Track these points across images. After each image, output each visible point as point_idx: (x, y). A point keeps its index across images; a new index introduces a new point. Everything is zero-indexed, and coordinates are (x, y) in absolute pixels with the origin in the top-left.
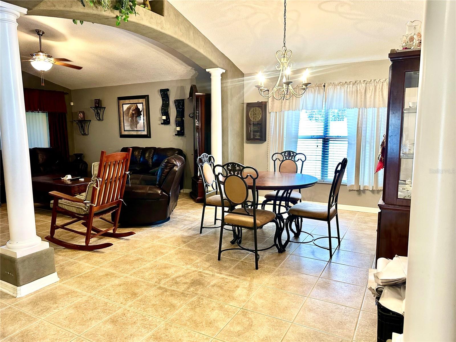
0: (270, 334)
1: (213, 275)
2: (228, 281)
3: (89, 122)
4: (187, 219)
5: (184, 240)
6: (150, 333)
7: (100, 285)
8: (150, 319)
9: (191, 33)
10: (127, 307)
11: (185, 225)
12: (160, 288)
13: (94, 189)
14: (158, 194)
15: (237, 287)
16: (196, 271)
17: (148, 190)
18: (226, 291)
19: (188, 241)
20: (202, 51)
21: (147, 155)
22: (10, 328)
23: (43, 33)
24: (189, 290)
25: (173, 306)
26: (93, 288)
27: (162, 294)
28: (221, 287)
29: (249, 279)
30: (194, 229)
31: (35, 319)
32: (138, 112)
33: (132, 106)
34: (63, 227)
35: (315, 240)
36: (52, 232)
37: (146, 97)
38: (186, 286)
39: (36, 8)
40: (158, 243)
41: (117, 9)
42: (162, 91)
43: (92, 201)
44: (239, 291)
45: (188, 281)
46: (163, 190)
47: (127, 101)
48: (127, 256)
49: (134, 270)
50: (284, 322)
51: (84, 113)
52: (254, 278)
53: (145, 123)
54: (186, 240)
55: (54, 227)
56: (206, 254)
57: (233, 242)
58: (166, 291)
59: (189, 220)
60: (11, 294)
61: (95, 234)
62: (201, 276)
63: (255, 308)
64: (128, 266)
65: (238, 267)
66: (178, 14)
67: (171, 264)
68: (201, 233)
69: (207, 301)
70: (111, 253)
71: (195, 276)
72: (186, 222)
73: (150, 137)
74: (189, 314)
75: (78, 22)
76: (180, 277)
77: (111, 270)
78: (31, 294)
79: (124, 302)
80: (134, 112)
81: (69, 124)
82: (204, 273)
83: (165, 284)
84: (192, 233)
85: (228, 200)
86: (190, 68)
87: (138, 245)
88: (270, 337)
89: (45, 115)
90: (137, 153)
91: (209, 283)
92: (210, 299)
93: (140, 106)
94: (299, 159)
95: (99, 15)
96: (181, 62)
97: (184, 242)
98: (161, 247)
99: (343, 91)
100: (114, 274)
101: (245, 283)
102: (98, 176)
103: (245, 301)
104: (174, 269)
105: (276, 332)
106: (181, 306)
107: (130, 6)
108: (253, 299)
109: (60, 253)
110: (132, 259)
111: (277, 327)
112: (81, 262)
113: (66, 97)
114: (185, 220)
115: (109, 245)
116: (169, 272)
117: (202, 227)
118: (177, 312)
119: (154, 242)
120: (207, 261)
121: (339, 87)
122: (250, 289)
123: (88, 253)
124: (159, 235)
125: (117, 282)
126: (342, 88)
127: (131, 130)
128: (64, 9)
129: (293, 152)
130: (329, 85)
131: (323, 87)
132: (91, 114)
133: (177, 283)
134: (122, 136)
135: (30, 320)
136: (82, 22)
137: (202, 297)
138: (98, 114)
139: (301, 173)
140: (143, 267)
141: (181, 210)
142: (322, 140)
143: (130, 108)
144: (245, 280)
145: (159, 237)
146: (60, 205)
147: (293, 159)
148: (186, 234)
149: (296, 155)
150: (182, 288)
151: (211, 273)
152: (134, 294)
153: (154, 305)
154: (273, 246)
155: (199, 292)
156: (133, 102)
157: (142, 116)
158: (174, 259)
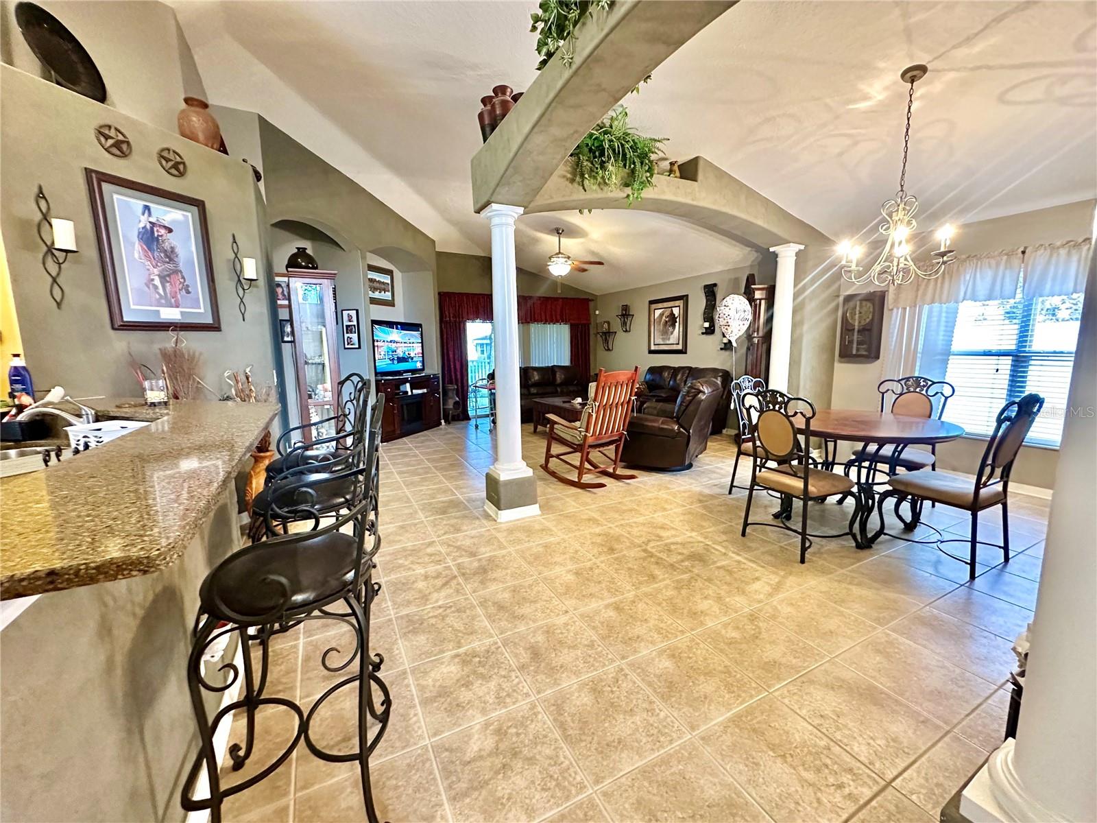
0: (784, 660)
1: (725, 554)
2: (746, 567)
3: (614, 335)
4: (718, 471)
5: (701, 498)
6: (613, 600)
7: (579, 529)
8: (619, 584)
9: (743, 198)
10: (598, 561)
11: (711, 479)
12: (645, 551)
13: (590, 415)
14: (673, 430)
15: (757, 579)
16: (702, 542)
17: (659, 423)
18: (736, 579)
19: (707, 501)
20: (760, 222)
21: (679, 377)
22: (483, 550)
23: (563, 231)
24: (683, 564)
25: (653, 578)
26: (570, 530)
27: (644, 559)
28: (730, 572)
29: (782, 573)
30: (722, 487)
31: (505, 548)
32: (672, 320)
33: (666, 312)
34: (558, 456)
35: (942, 542)
36: (547, 461)
37: (684, 298)
38: (680, 557)
39: (532, 205)
40: (664, 495)
41: (628, 186)
42: (706, 287)
43: (587, 430)
44: (757, 586)
45: (685, 551)
46: (681, 426)
47: (660, 305)
48: (620, 503)
49: (623, 522)
50: (816, 652)
51: (609, 323)
52: (790, 574)
53: (681, 334)
54: (702, 499)
55: (549, 456)
56: (726, 523)
57: (776, 516)
58: (652, 556)
59: (718, 473)
60: (494, 516)
61: (591, 470)
62: (708, 550)
63: (774, 617)
64: (616, 516)
65: (771, 553)
66: (721, 174)
67: (672, 525)
68: (730, 493)
69: (701, 585)
70: (603, 496)
71: (699, 549)
72: (715, 475)
73: (686, 353)
74: (670, 593)
75: (586, 211)
76: (677, 543)
77: (596, 515)
78: (511, 521)
79: (597, 555)
80: (667, 320)
81: (592, 337)
82: (714, 548)
83: (653, 547)
84: (717, 491)
85: (763, 447)
86: (749, 249)
87: (638, 493)
88: (780, 664)
89: (567, 326)
90: (666, 374)
91: (714, 562)
92: (707, 583)
93: (676, 311)
94: (937, 393)
95: (605, 198)
96: (734, 242)
97: (700, 501)
98: (666, 501)
99: (1075, 258)
100: (597, 520)
101: (772, 577)
102: (595, 400)
103: (760, 602)
104: (673, 532)
105: (794, 661)
106: (664, 580)
107: (647, 178)
108: (775, 603)
109: (551, 485)
110: (624, 508)
111: (801, 655)
112: (568, 500)
113: (591, 304)
114: (714, 472)
115: (602, 485)
116: (664, 534)
117: (732, 486)
118: (656, 586)
119: (660, 493)
120: (724, 533)
121: (1063, 252)
122: (777, 588)
123: (579, 490)
124: (669, 486)
125: (598, 530)
126: (1074, 252)
127: (664, 343)
128: (563, 199)
129: (925, 380)
130: (1037, 249)
131: (1021, 255)
132: (616, 325)
133: (669, 550)
134: (651, 352)
135: (501, 547)
136: (590, 211)
137: (697, 578)
138: (624, 324)
139: (940, 418)
140: (635, 520)
141: (713, 458)
142: (1011, 358)
143: (663, 314)
144: (774, 573)
145: (669, 489)
146: (555, 431)
147: (924, 392)
148: (707, 491)
149: (931, 385)
150: (674, 559)
151: (723, 551)
152: (612, 550)
153: (629, 569)
154: (847, 534)
155: (696, 571)
158: (677, 519)
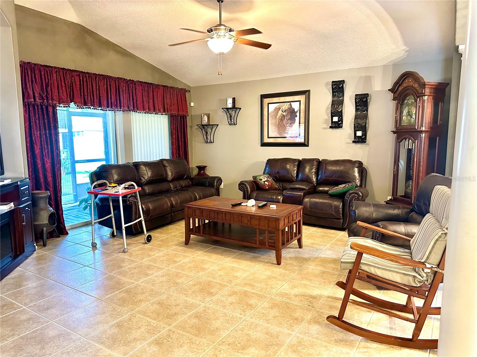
3: (216, 127)
21: (308, 169)
32: (292, 113)
33: (284, 106)
37: (306, 93)
47: (275, 100)
73: (308, 145)
80: (284, 114)
89: (166, 118)
93: (295, 106)
127: (279, 136)
134: (264, 144)
138: (230, 117)
143: (279, 109)
156: (285, 100)
157: (297, 119)
